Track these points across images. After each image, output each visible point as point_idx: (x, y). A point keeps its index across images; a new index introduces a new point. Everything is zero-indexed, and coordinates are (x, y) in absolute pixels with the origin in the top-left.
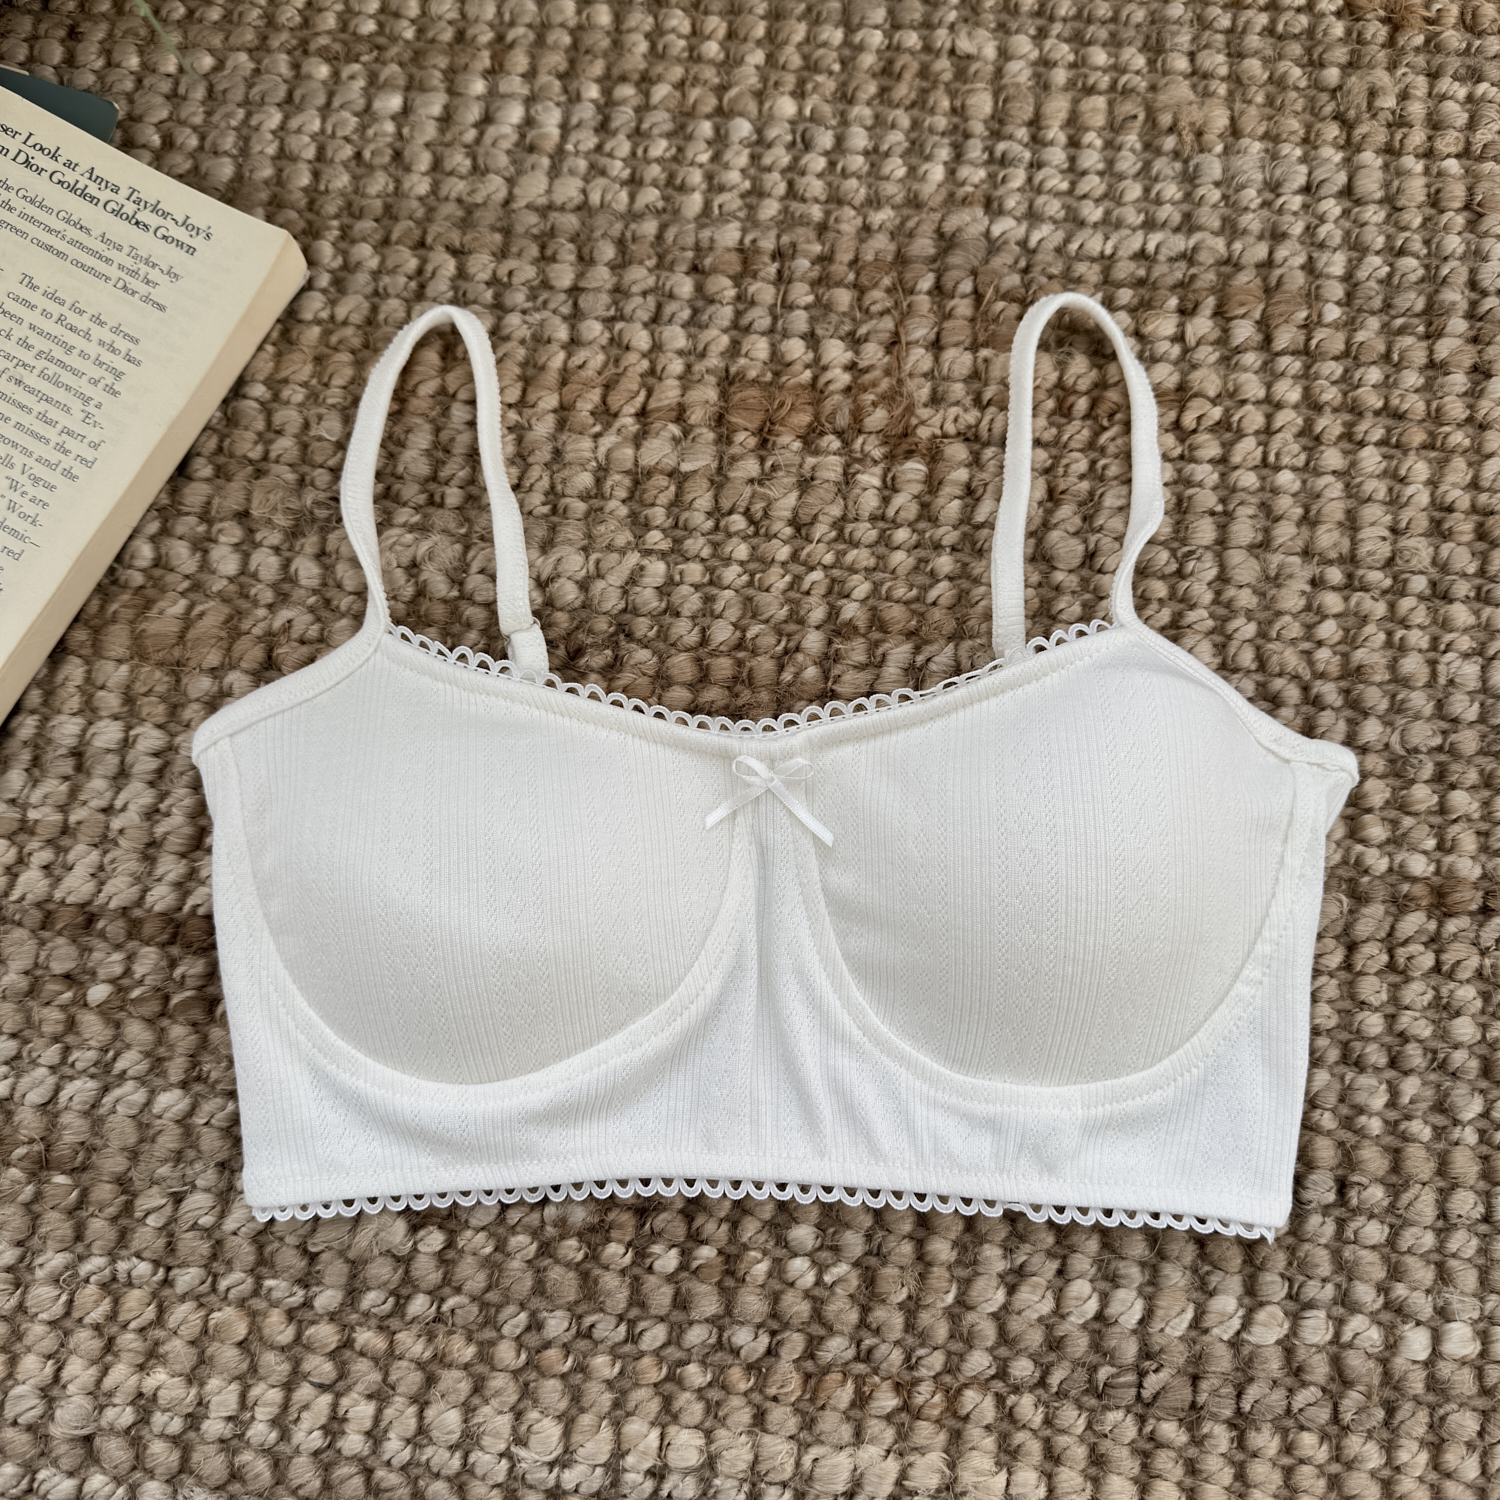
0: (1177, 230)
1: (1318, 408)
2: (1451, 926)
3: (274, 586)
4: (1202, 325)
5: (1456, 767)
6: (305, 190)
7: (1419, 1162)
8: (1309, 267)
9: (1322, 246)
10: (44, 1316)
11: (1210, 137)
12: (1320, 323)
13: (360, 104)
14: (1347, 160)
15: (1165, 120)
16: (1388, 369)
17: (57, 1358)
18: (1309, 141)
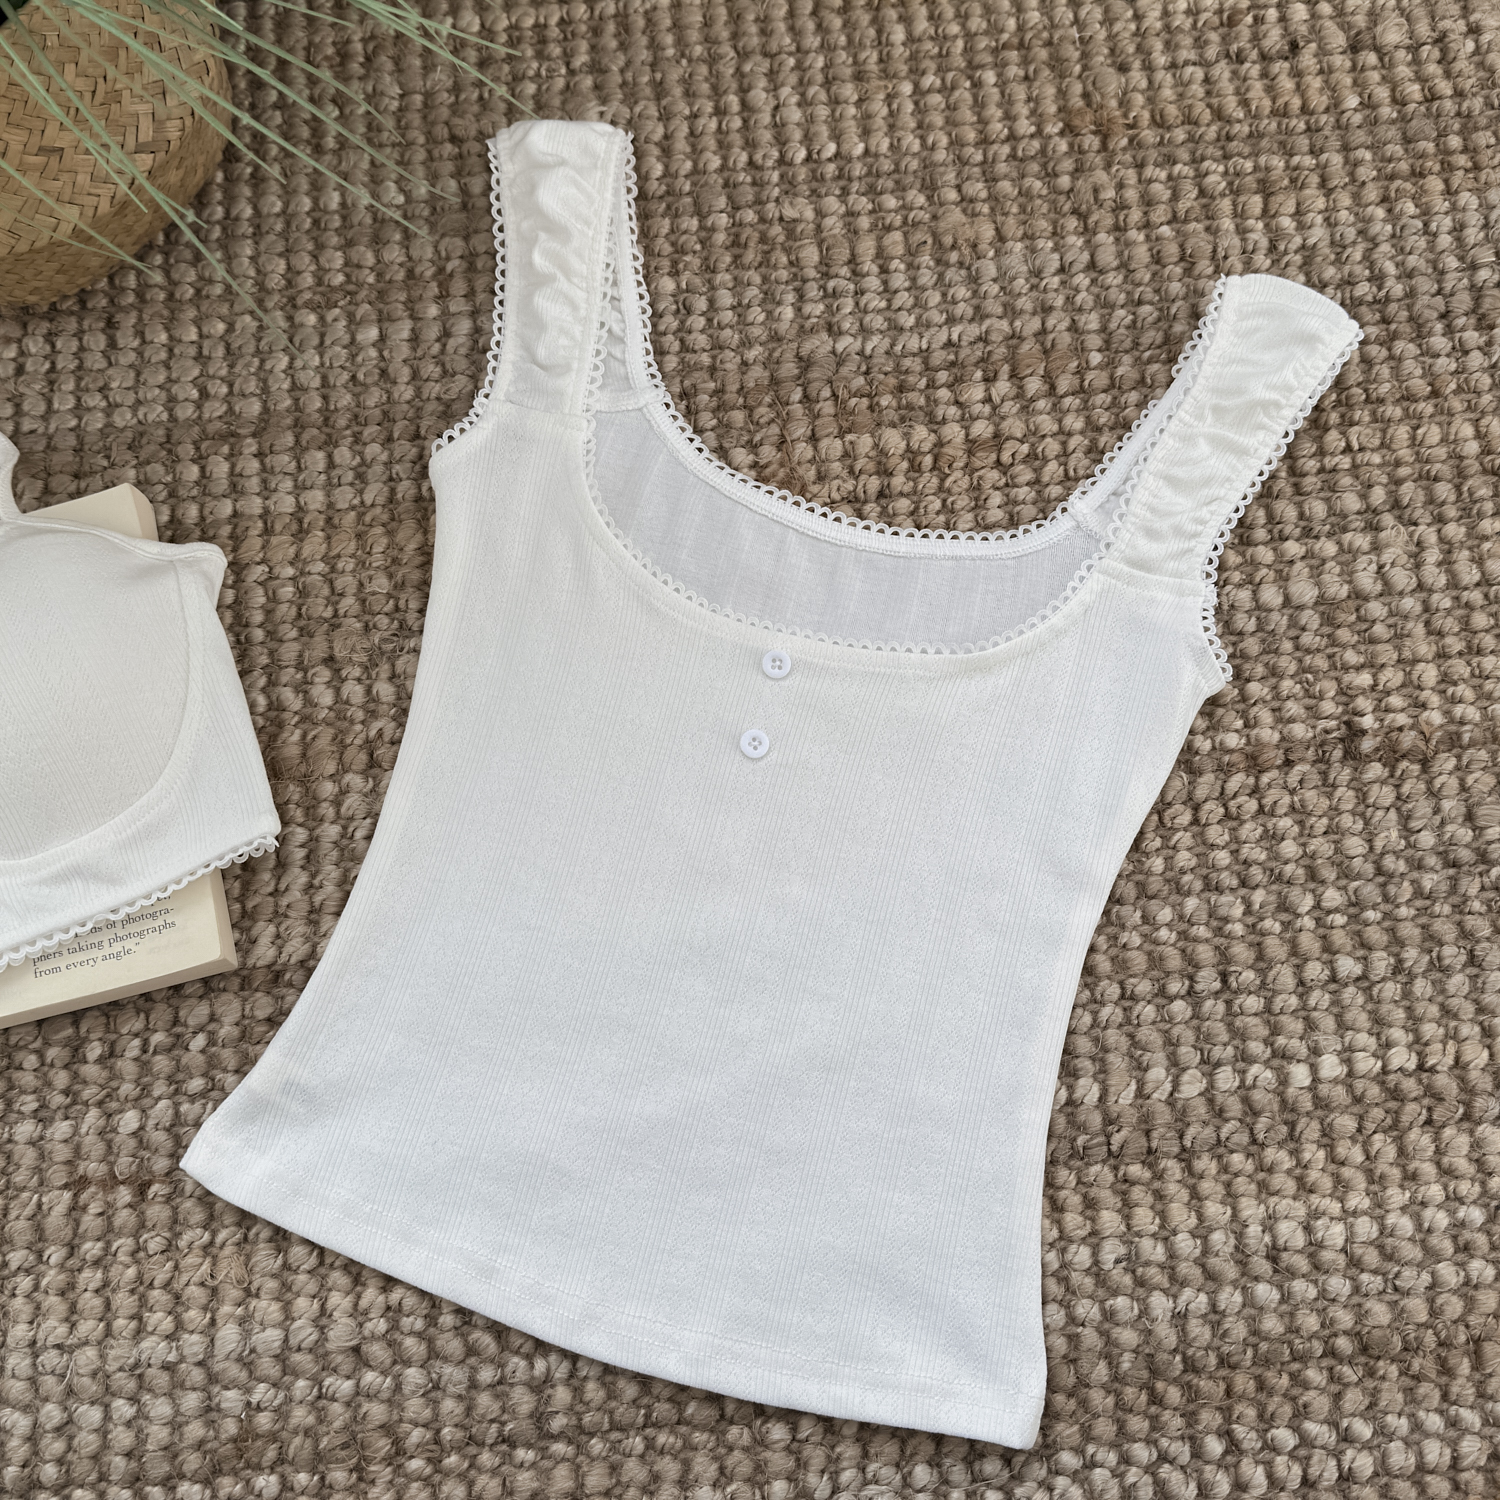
0: (972, 320)
1: (1099, 429)
2: (1265, 779)
3: (363, 707)
4: (1003, 387)
5: (1247, 666)
6: (319, 411)
7: (1275, 948)
8: (1074, 328)
9: (1080, 310)
10: (305, 1267)
11: (983, 247)
12: (1088, 368)
13: (346, 339)
14: (1088, 242)
15: (948, 240)
16: (1145, 391)
17: (321, 1295)
18: (1057, 234)
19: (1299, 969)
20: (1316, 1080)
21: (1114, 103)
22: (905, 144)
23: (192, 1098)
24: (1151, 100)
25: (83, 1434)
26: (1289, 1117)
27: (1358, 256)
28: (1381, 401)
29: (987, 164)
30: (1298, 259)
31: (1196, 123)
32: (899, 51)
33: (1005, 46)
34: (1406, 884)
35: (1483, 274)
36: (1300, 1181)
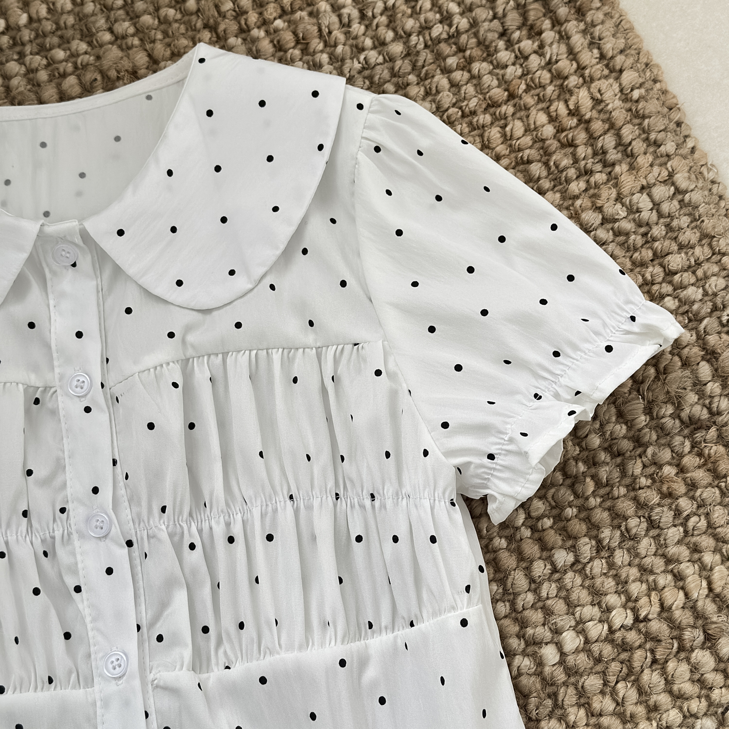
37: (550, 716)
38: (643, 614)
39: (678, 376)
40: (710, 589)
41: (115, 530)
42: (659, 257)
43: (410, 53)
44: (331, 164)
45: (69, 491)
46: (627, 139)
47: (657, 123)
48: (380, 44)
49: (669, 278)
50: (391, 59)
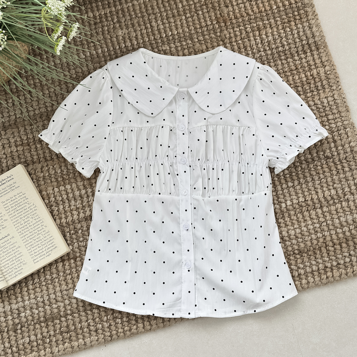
19: (281, 186)
20: (287, 206)
21: (226, 15)
22: (185, 30)
23: (81, 242)
24: (234, 13)
25: (74, 304)
26: (282, 213)
27: (279, 42)
28: (286, 72)
29: (202, 32)
30: (267, 44)
31: (243, 17)
32: (181, 9)
33: (202, 5)
34: (299, 167)
35: (304, 42)
36: (285, 224)
37: (281, 218)
38: (307, 199)
39: (326, 145)
40: (324, 196)
41: (187, 163)
42: (326, 115)
43: (272, 54)
44: (249, 81)
45: (177, 152)
46: (324, 84)
47: (332, 81)
48: (265, 50)
49: (328, 121)
50: (267, 55)
